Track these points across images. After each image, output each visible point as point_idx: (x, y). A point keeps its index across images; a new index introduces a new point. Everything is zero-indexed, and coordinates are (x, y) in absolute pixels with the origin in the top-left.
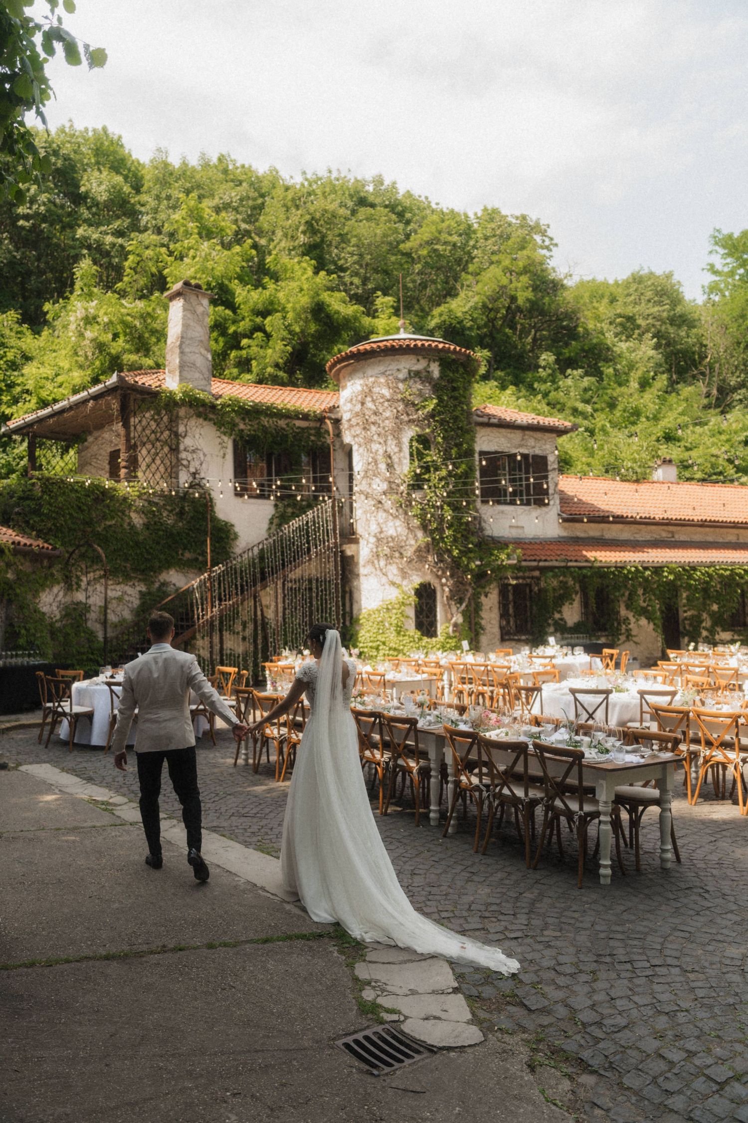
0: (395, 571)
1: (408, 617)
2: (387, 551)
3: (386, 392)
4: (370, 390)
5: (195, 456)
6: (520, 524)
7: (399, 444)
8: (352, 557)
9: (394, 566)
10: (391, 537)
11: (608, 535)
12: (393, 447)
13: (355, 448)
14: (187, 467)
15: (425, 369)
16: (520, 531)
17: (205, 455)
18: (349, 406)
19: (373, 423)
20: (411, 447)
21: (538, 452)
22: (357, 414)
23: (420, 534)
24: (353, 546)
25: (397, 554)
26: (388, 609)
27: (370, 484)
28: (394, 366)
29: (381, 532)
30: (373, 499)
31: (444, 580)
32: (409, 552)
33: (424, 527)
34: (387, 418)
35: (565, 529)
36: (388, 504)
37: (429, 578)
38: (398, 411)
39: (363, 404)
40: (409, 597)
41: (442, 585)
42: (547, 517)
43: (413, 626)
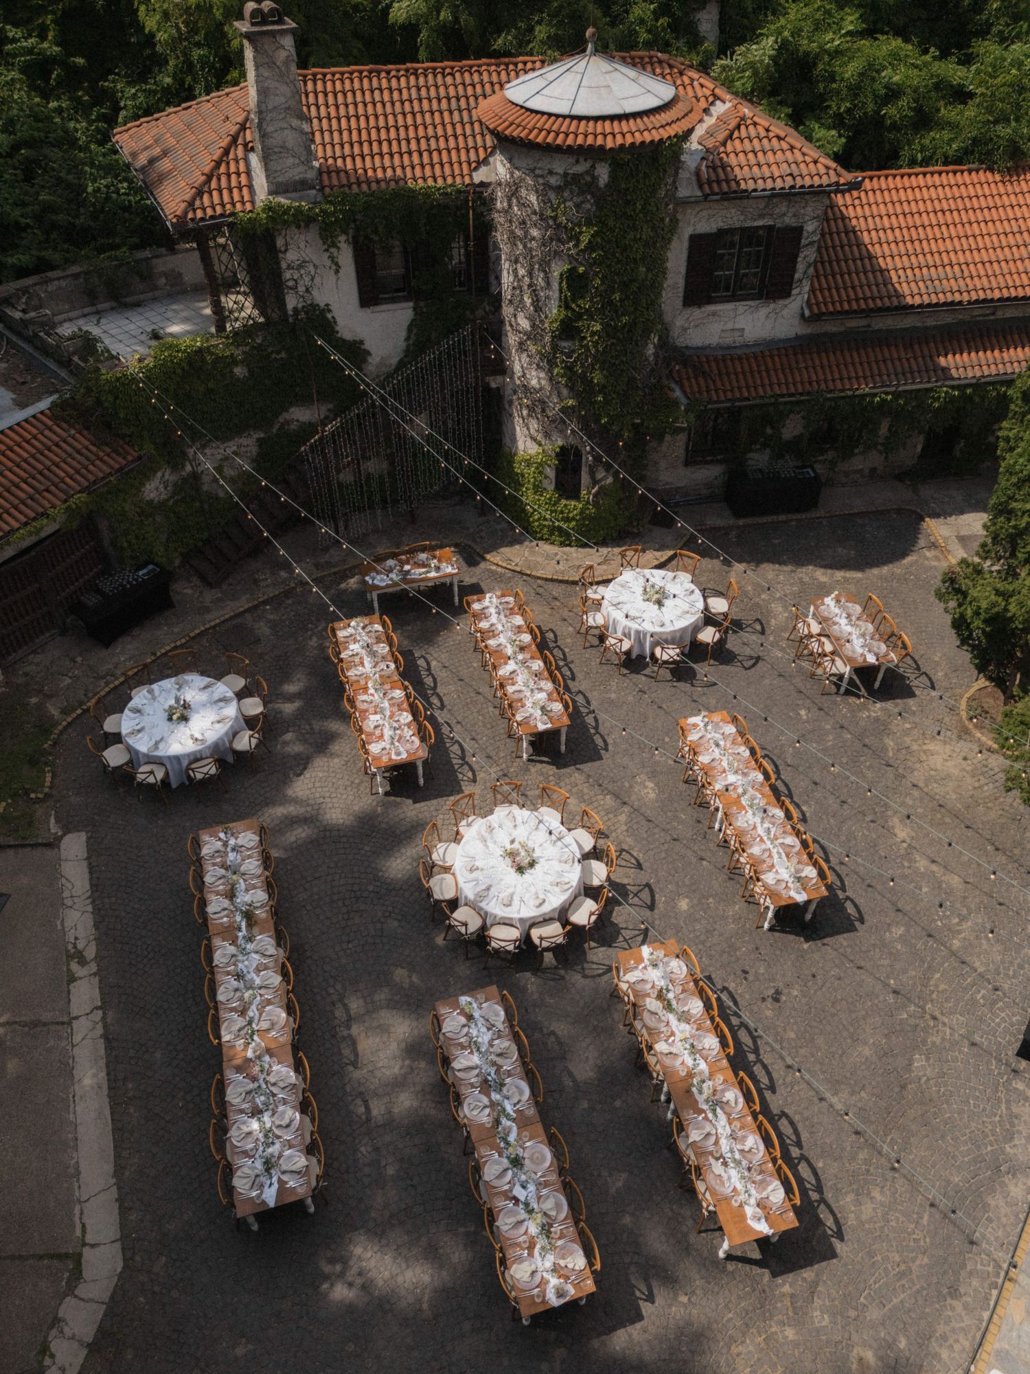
0: (537, 427)
1: (546, 477)
3: (534, 201)
5: (302, 272)
6: (737, 326)
7: (547, 279)
8: (498, 389)
9: (536, 421)
10: (534, 387)
12: (540, 280)
13: (503, 255)
14: (295, 288)
15: (587, 172)
16: (736, 335)
17: (315, 267)
20: (560, 286)
21: (788, 221)
23: (565, 393)
25: (539, 409)
26: (528, 463)
27: (515, 315)
29: (525, 377)
32: (553, 410)
33: (570, 387)
36: (532, 350)
37: (572, 442)
38: (547, 234)
40: (551, 458)
42: (785, 312)
43: (552, 487)
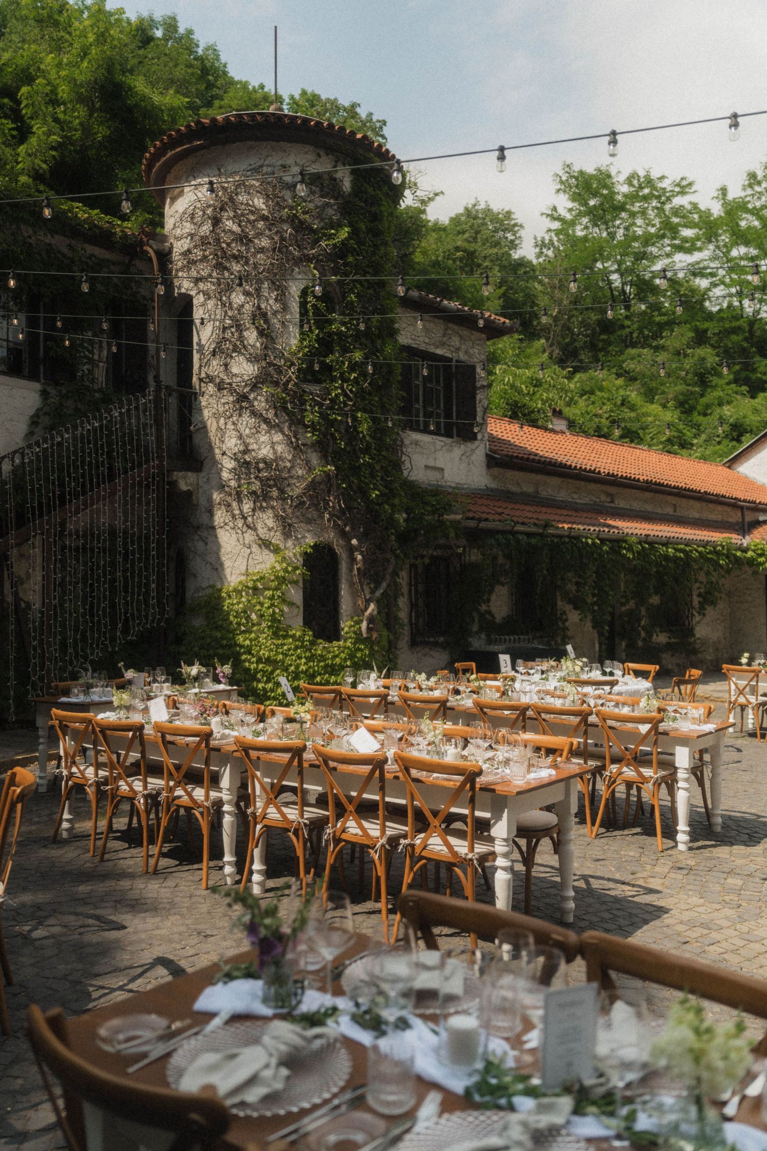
0: (270, 523)
1: (291, 604)
2: (256, 486)
3: (259, 202)
4: (231, 199)
6: (438, 465)
7: (282, 298)
8: (189, 494)
9: (270, 513)
10: (264, 460)
11: (545, 493)
12: (271, 302)
13: (198, 300)
15: (329, 173)
16: (438, 475)
18: (188, 227)
19: (235, 257)
20: (303, 305)
21: (462, 356)
22: (204, 242)
23: (315, 459)
24: (191, 477)
25: (275, 493)
26: (255, 589)
27: (226, 365)
28: (276, 160)
29: (246, 451)
30: (232, 391)
31: (354, 542)
32: (297, 489)
33: (323, 447)
34: (262, 250)
35: (494, 478)
36: (260, 403)
37: (331, 536)
38: (283, 239)
39: (216, 221)
40: (296, 568)
41: (351, 550)
42: (474, 457)
43: (300, 620)
